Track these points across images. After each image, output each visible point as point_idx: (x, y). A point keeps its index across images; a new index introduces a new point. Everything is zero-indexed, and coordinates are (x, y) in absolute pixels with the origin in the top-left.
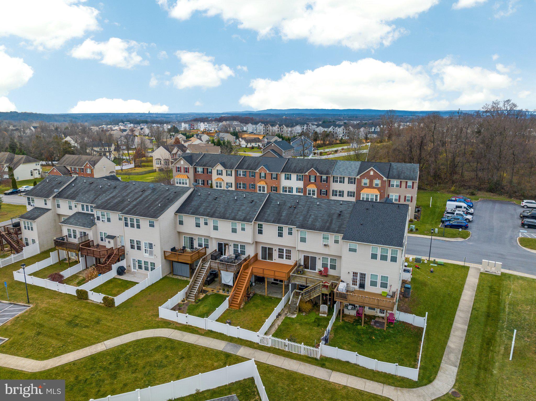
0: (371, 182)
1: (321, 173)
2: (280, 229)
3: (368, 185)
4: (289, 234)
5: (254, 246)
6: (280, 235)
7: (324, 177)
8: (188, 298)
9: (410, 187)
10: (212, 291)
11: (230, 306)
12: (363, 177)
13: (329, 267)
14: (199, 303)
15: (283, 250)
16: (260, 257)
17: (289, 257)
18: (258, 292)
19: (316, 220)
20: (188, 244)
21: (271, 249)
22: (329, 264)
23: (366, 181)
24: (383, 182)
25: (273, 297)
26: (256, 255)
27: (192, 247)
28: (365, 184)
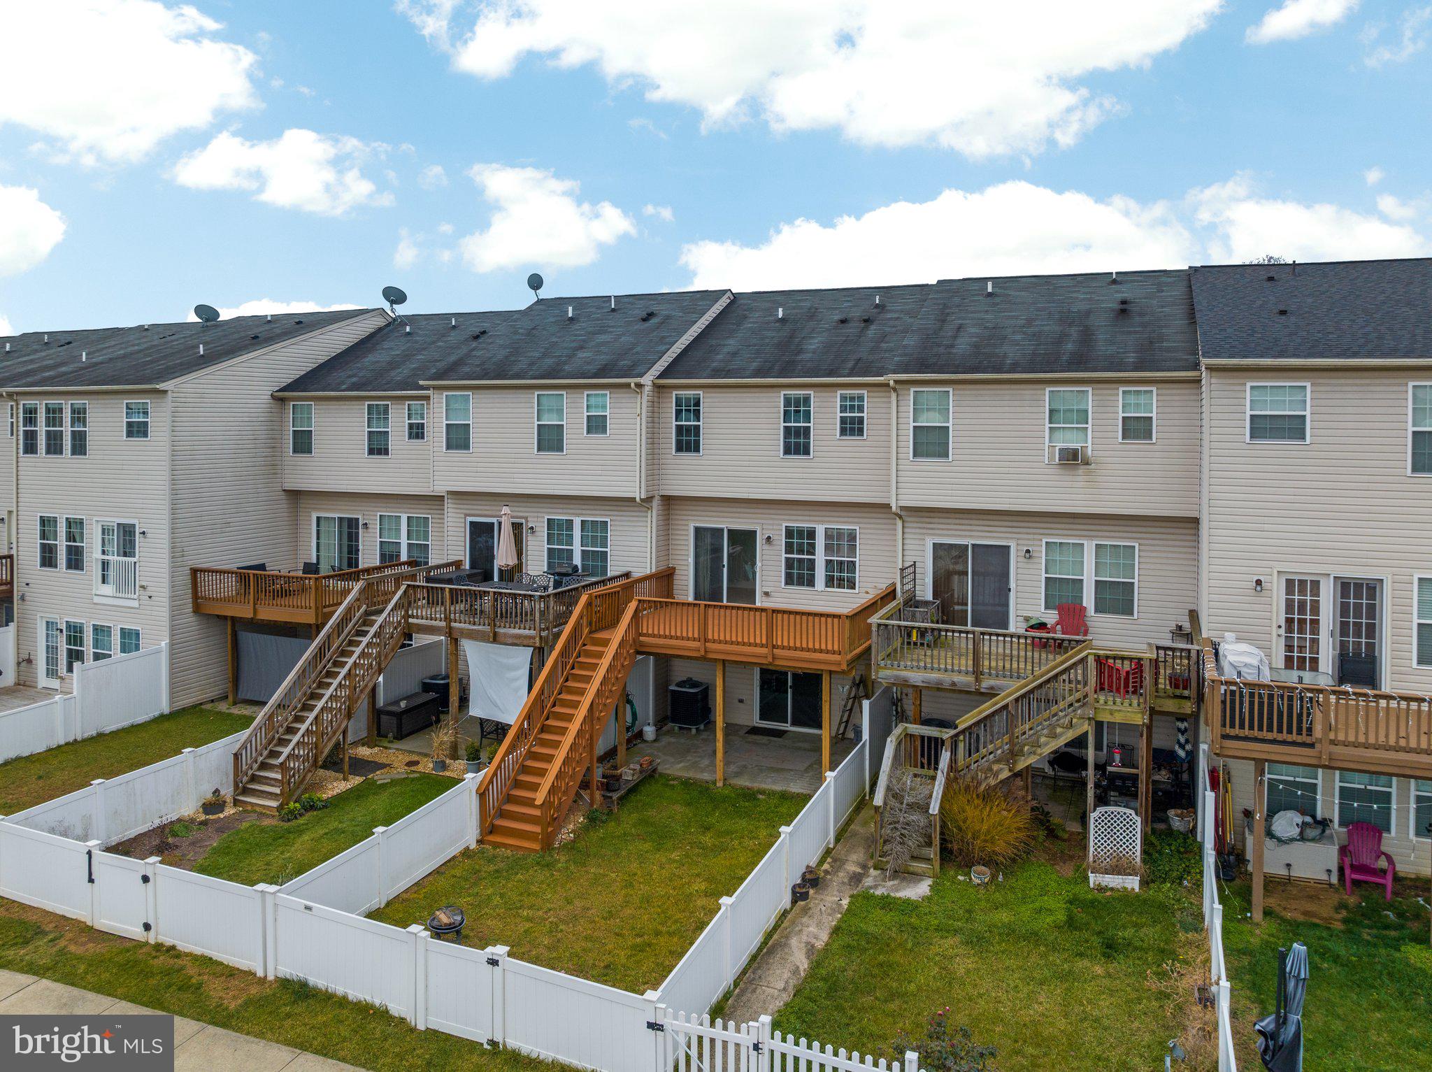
2: (797, 409)
4: (843, 432)
5: (653, 517)
6: (797, 443)
8: (245, 791)
10: (410, 764)
11: (488, 830)
13: (1088, 600)
14: (301, 821)
15: (811, 534)
16: (686, 588)
17: (841, 576)
18: (675, 768)
21: (744, 541)
25: (762, 792)
26: (665, 578)
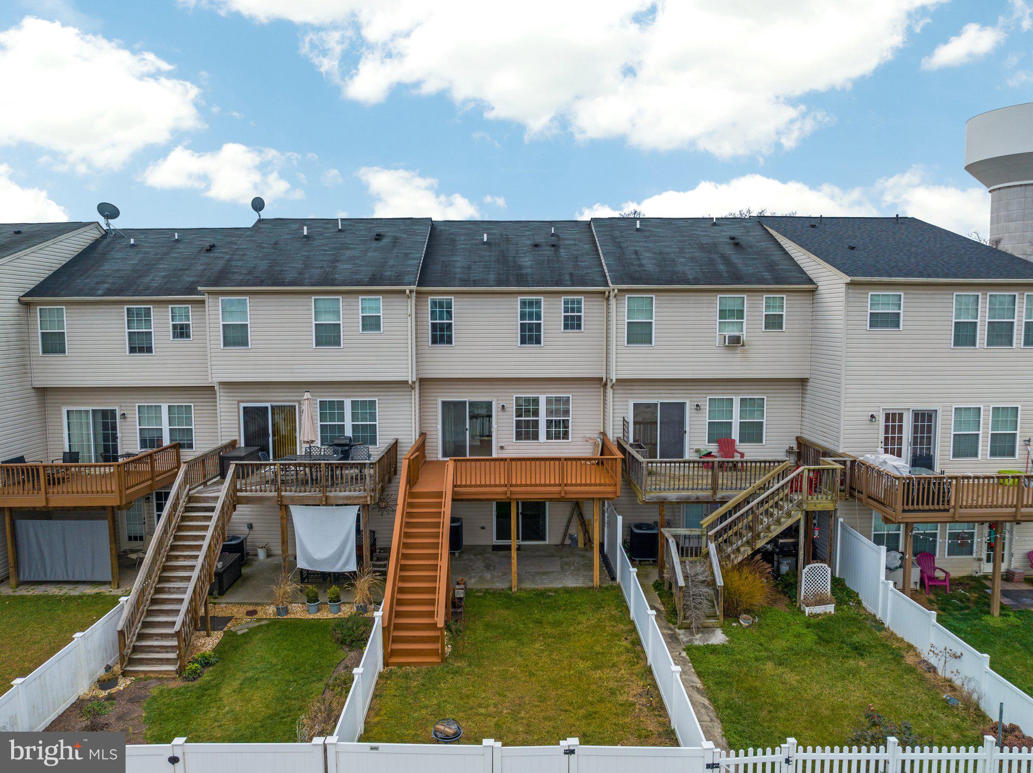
2: (530, 312)
4: (566, 327)
5: (414, 399)
6: (530, 336)
8: (132, 662)
10: (250, 613)
11: (390, 654)
13: (735, 435)
14: (206, 677)
15: (536, 401)
16: (435, 449)
17: (559, 430)
20: (90, 451)
22: (736, 420)
25: (550, 590)
26: (422, 443)
27: (109, 453)
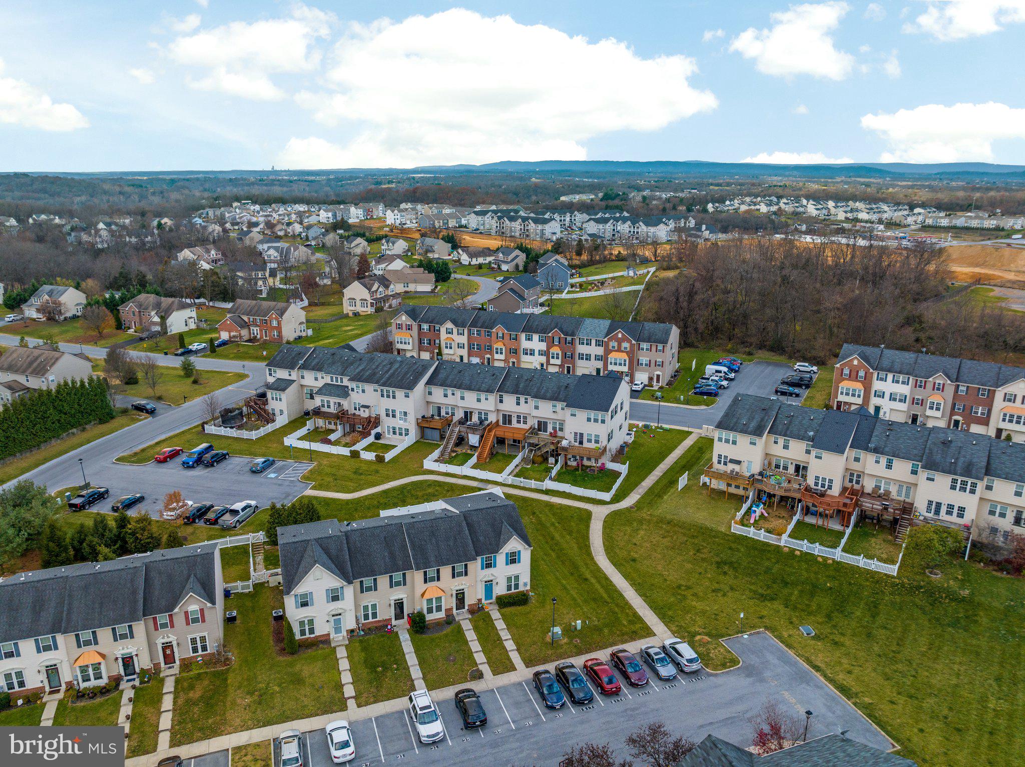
0: (619, 345)
1: (566, 334)
2: (518, 399)
3: (616, 348)
4: (525, 403)
5: (496, 413)
6: (518, 404)
7: (569, 338)
8: (444, 454)
9: (660, 351)
10: (462, 450)
11: (478, 460)
12: (610, 340)
13: (558, 430)
15: (520, 416)
16: (501, 423)
17: (525, 423)
18: (500, 451)
19: (547, 391)
20: (436, 413)
21: (510, 416)
22: (558, 427)
23: (613, 344)
24: (632, 345)
25: (511, 454)
26: (498, 421)
27: (439, 415)
28: (613, 347)
